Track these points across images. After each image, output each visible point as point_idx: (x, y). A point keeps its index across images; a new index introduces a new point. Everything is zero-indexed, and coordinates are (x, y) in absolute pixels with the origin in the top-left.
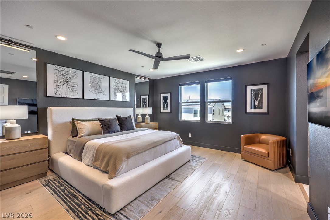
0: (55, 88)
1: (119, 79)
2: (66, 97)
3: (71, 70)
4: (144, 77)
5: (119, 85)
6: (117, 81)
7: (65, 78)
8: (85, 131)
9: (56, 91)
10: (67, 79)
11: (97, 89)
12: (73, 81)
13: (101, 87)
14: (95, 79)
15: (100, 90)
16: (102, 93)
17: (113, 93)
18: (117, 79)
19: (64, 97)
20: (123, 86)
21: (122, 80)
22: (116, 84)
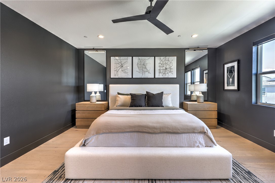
0: (115, 72)
1: (165, 57)
2: (121, 77)
3: (124, 58)
4: (197, 48)
5: (164, 63)
6: (162, 60)
7: (121, 64)
8: (119, 102)
9: (115, 74)
10: (122, 65)
11: (143, 69)
12: (125, 66)
13: (147, 67)
14: (141, 61)
15: (145, 70)
16: (147, 72)
17: (158, 71)
18: (162, 58)
19: (120, 77)
20: (169, 63)
21: (168, 57)
22: (162, 62)
